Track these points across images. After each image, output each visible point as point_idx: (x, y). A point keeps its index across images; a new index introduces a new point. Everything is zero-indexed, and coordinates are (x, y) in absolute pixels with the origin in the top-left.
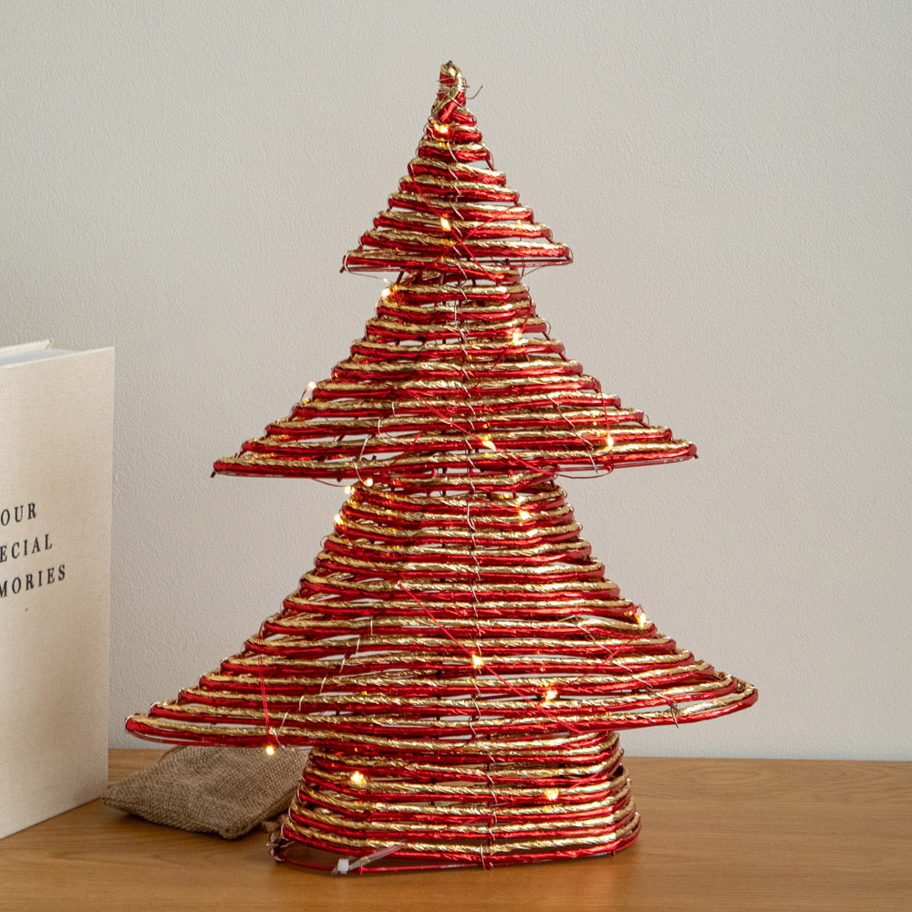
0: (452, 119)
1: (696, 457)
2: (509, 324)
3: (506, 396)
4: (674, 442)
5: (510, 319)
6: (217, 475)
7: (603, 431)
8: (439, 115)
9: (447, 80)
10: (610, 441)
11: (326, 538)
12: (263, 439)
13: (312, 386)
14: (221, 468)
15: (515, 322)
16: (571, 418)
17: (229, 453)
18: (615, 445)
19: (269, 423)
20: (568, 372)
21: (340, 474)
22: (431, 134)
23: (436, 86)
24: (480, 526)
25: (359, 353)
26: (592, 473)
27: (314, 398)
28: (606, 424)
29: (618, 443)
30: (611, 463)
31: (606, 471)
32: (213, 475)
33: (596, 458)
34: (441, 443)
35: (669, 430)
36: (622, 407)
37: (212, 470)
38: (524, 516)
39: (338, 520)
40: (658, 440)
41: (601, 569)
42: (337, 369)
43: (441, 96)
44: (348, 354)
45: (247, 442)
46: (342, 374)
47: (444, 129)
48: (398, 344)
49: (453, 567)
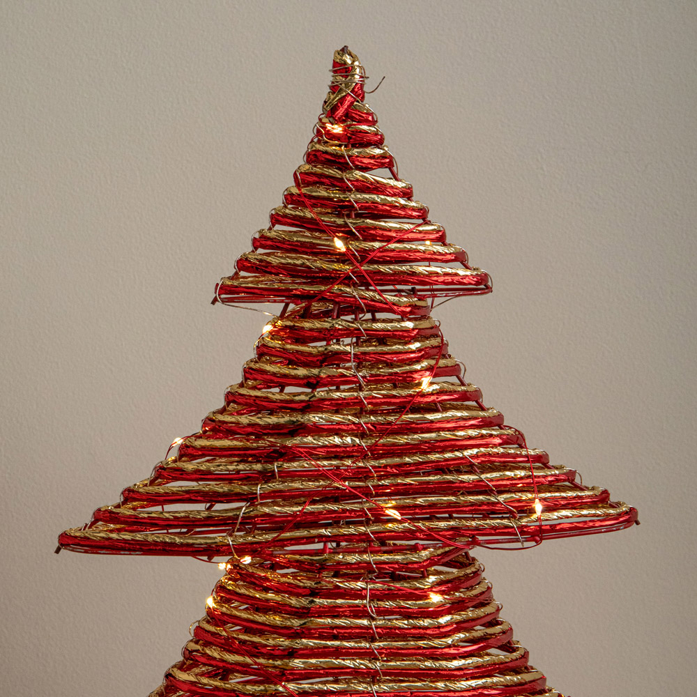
0: (348, 116)
1: (638, 523)
2: (418, 367)
3: (414, 454)
4: (612, 506)
5: (418, 360)
6: (63, 551)
7: (530, 496)
8: (331, 112)
9: (341, 69)
10: (538, 507)
11: (197, 624)
12: (118, 506)
13: (179, 441)
14: (67, 542)
15: (425, 364)
16: (491, 480)
17: (78, 520)
18: (543, 512)
19: (126, 485)
20: (486, 423)
21: (211, 552)
22: (322, 134)
23: (328, 78)
24: (382, 612)
25: (234, 402)
26: (518, 545)
27: (181, 456)
28: (536, 486)
29: (548, 509)
30: (539, 534)
31: (534, 543)
32: (58, 551)
33: (521, 528)
34: (334, 512)
35: (605, 492)
36: (551, 464)
37: (57, 544)
38: (435, 598)
39: (210, 602)
40: (593, 505)
41: (525, 656)
42: (208, 421)
43: (334, 88)
44: (221, 403)
45: (99, 510)
46: (214, 427)
47: (337, 129)
48: (282, 391)
49: (348, 663)
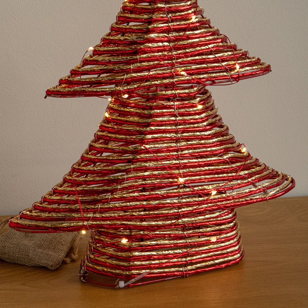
1: (271, 71)
2: (190, 11)
3: (190, 48)
4: (261, 65)
5: (190, 9)
6: (47, 97)
7: (233, 62)
10: (237, 67)
11: (100, 124)
12: (69, 77)
13: (91, 48)
14: (50, 93)
15: (193, 10)
16: (219, 57)
17: (53, 84)
18: (239, 68)
19: (71, 69)
20: (213, 34)
24: (182, 115)
25: (114, 31)
26: (230, 83)
27: (94, 55)
28: (235, 58)
29: (241, 67)
30: (238, 78)
31: (236, 82)
32: (45, 97)
33: (231, 76)
34: (160, 74)
35: (258, 59)
36: (238, 49)
37: (45, 94)
38: (200, 107)
39: (107, 115)
40: (256, 64)
41: (227, 129)
42: (104, 40)
44: (109, 31)
45: (61, 79)
46: (106, 42)
48: (128, 25)
49: (168, 135)
